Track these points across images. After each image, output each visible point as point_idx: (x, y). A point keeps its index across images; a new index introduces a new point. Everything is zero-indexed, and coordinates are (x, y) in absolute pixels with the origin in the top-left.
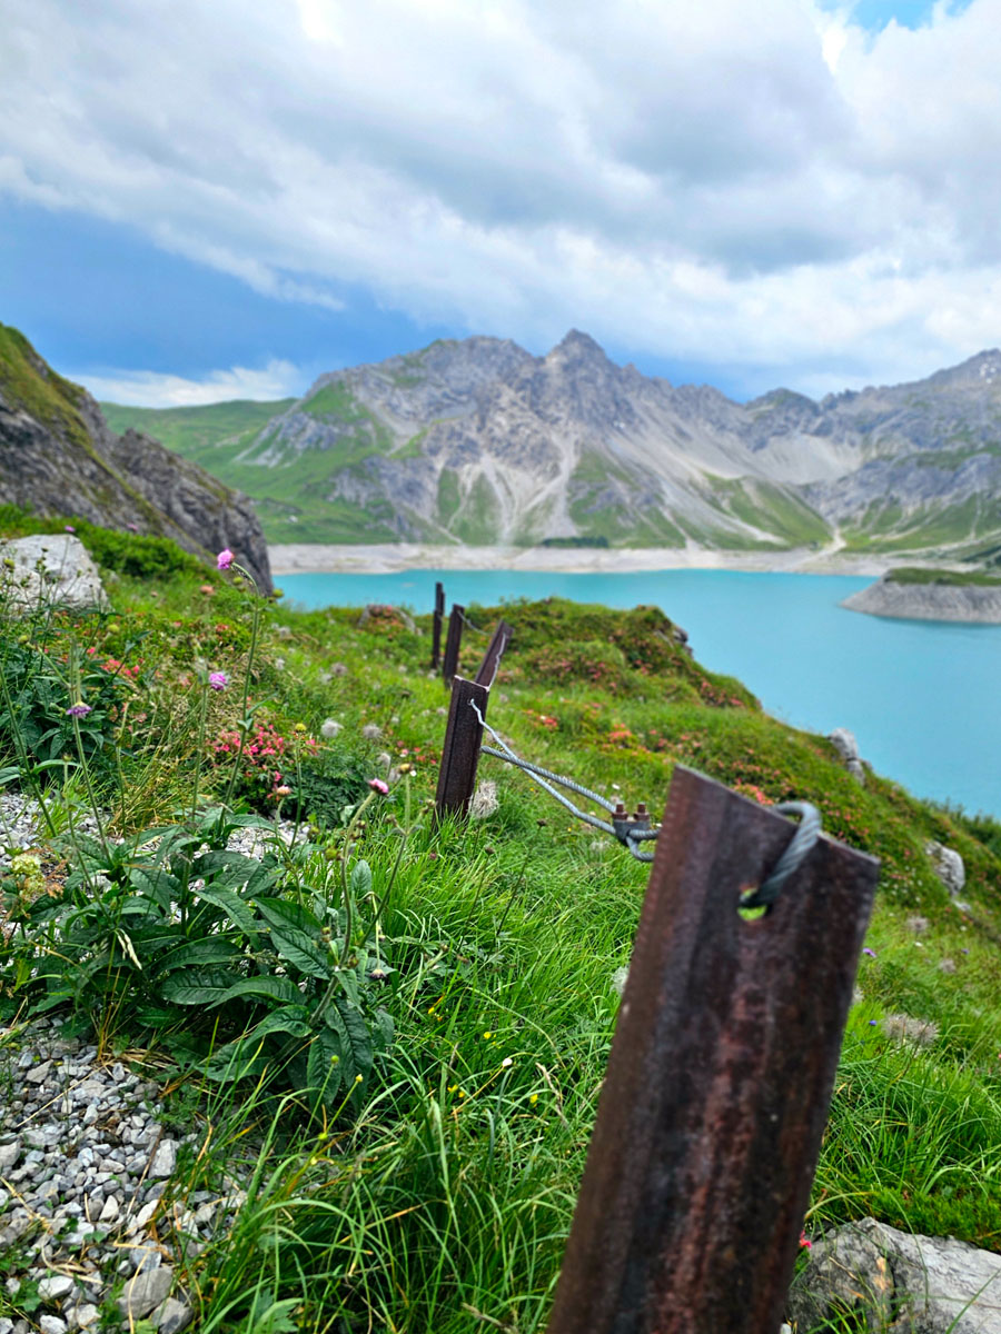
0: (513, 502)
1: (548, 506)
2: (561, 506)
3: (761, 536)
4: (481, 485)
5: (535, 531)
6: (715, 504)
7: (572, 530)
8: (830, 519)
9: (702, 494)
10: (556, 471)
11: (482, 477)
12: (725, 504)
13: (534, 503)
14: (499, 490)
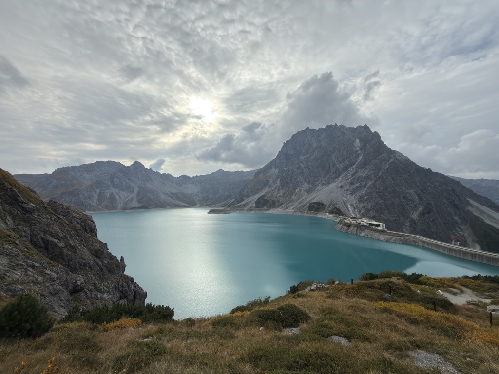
0: (121, 199)
1: (132, 199)
2: (135, 200)
3: (183, 204)
4: (112, 195)
5: (128, 206)
6: (172, 198)
7: (138, 205)
8: (196, 200)
9: (169, 196)
10: (133, 192)
11: (112, 193)
12: (174, 198)
13: (127, 199)
14: (117, 197)
